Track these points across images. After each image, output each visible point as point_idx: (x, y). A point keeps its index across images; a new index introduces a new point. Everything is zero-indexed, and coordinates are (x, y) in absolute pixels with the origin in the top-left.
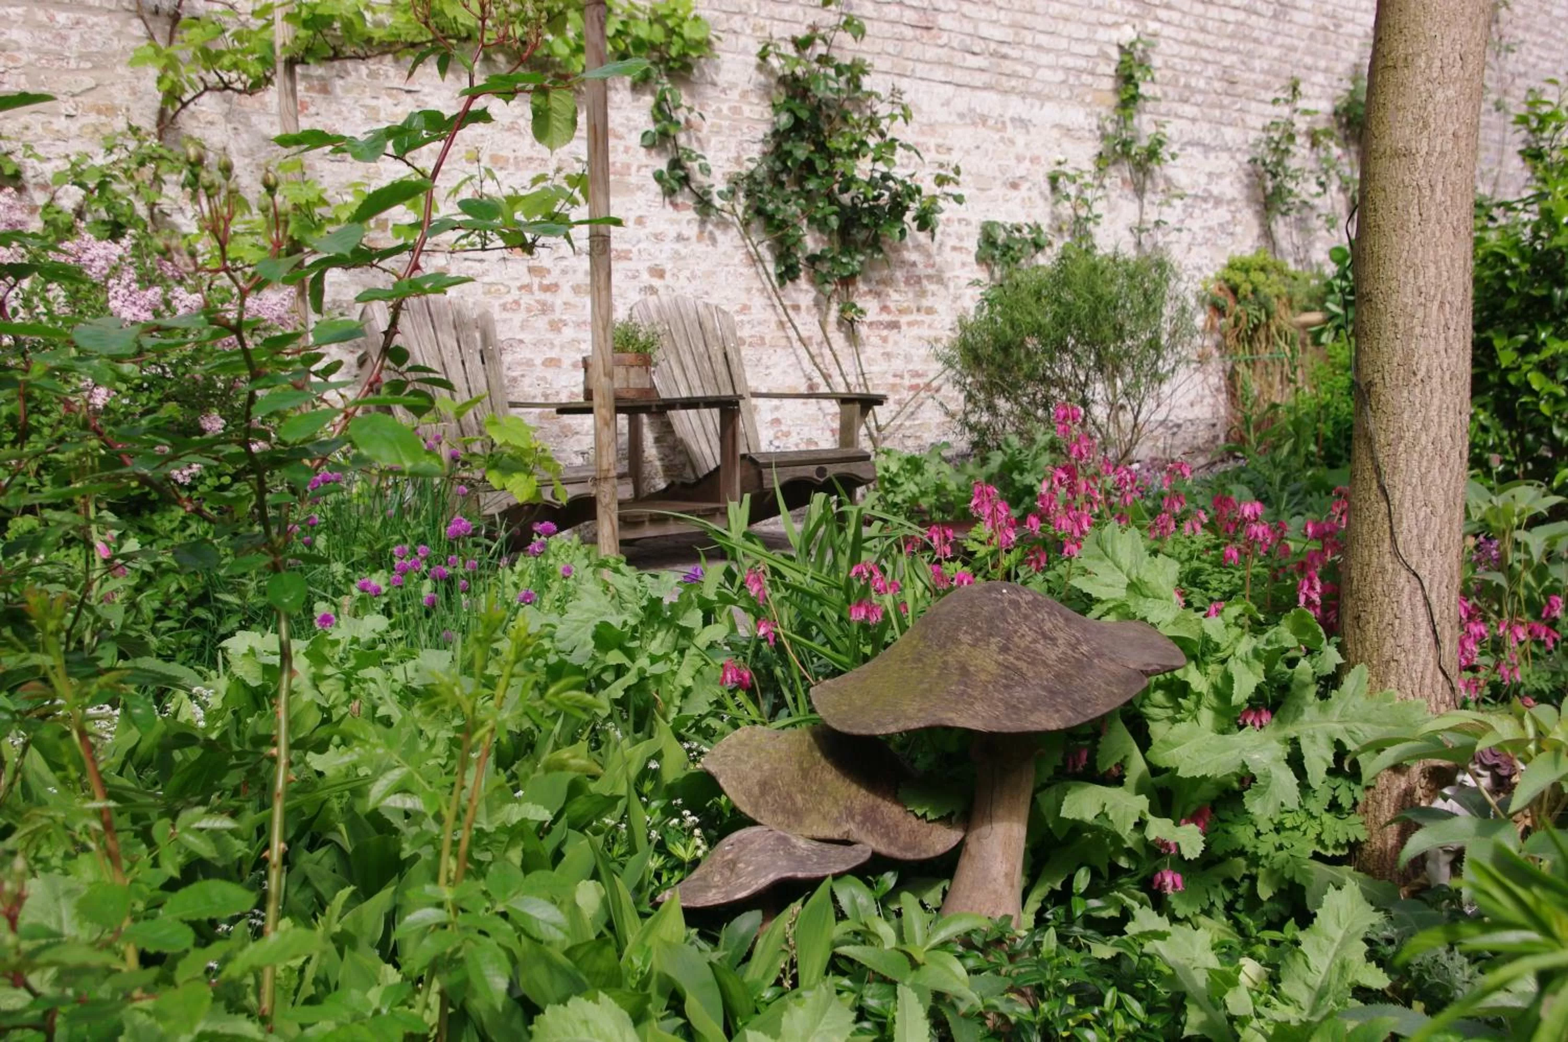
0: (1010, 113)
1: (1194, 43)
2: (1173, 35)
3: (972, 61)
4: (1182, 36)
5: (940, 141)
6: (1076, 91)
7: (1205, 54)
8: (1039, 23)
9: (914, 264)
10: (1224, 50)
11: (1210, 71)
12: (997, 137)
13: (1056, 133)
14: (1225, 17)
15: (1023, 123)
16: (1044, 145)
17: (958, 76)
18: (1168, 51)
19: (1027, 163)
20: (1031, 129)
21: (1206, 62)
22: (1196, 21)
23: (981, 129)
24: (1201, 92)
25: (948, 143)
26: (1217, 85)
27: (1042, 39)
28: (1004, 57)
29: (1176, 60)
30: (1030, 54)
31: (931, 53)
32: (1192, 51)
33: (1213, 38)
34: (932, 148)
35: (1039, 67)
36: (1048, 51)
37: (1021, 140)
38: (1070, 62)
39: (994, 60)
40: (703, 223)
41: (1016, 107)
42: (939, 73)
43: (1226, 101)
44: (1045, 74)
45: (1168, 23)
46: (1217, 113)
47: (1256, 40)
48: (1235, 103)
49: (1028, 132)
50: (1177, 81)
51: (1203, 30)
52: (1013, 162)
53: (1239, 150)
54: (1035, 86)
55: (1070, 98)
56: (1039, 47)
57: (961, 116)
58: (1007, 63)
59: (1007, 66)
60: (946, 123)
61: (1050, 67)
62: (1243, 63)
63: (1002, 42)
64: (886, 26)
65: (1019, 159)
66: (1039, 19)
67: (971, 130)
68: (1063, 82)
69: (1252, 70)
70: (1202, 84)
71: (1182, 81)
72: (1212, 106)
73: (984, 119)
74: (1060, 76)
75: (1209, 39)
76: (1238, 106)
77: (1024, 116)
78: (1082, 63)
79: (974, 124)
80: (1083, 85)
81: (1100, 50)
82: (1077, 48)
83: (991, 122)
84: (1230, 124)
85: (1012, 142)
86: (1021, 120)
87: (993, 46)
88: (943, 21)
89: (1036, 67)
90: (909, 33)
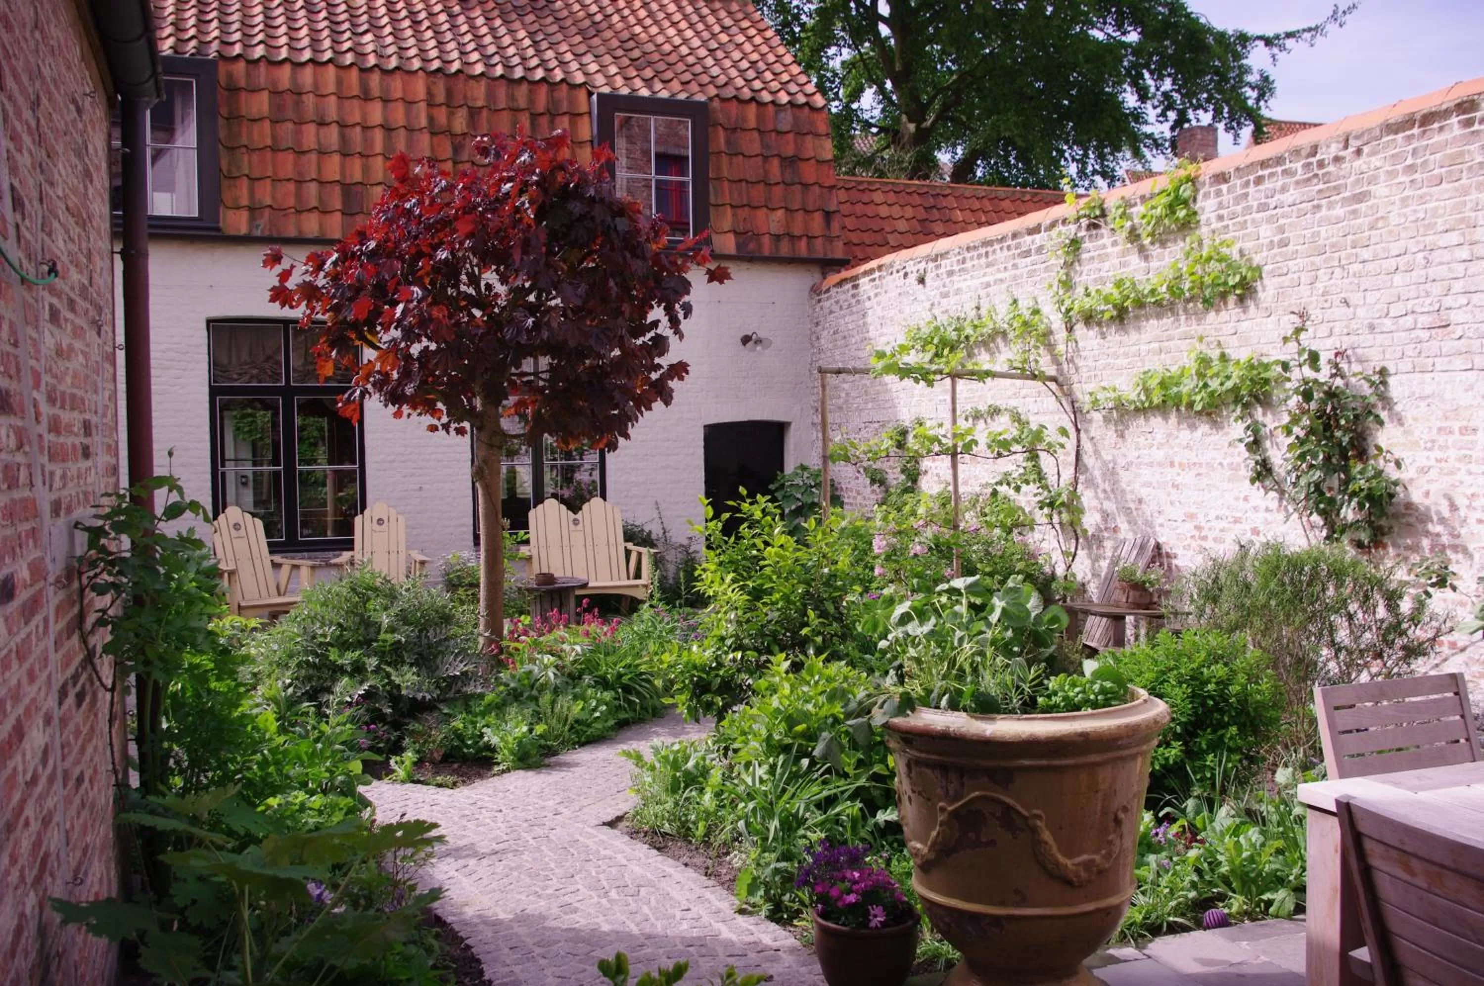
5: (1465, 423)
9: (1438, 535)
25: (1472, 424)
31: (1449, 346)
34: (1457, 430)
40: (1281, 500)
42: (1459, 363)
60: (1471, 407)
64: (1403, 334)
88: (1455, 317)
90: (1425, 335)
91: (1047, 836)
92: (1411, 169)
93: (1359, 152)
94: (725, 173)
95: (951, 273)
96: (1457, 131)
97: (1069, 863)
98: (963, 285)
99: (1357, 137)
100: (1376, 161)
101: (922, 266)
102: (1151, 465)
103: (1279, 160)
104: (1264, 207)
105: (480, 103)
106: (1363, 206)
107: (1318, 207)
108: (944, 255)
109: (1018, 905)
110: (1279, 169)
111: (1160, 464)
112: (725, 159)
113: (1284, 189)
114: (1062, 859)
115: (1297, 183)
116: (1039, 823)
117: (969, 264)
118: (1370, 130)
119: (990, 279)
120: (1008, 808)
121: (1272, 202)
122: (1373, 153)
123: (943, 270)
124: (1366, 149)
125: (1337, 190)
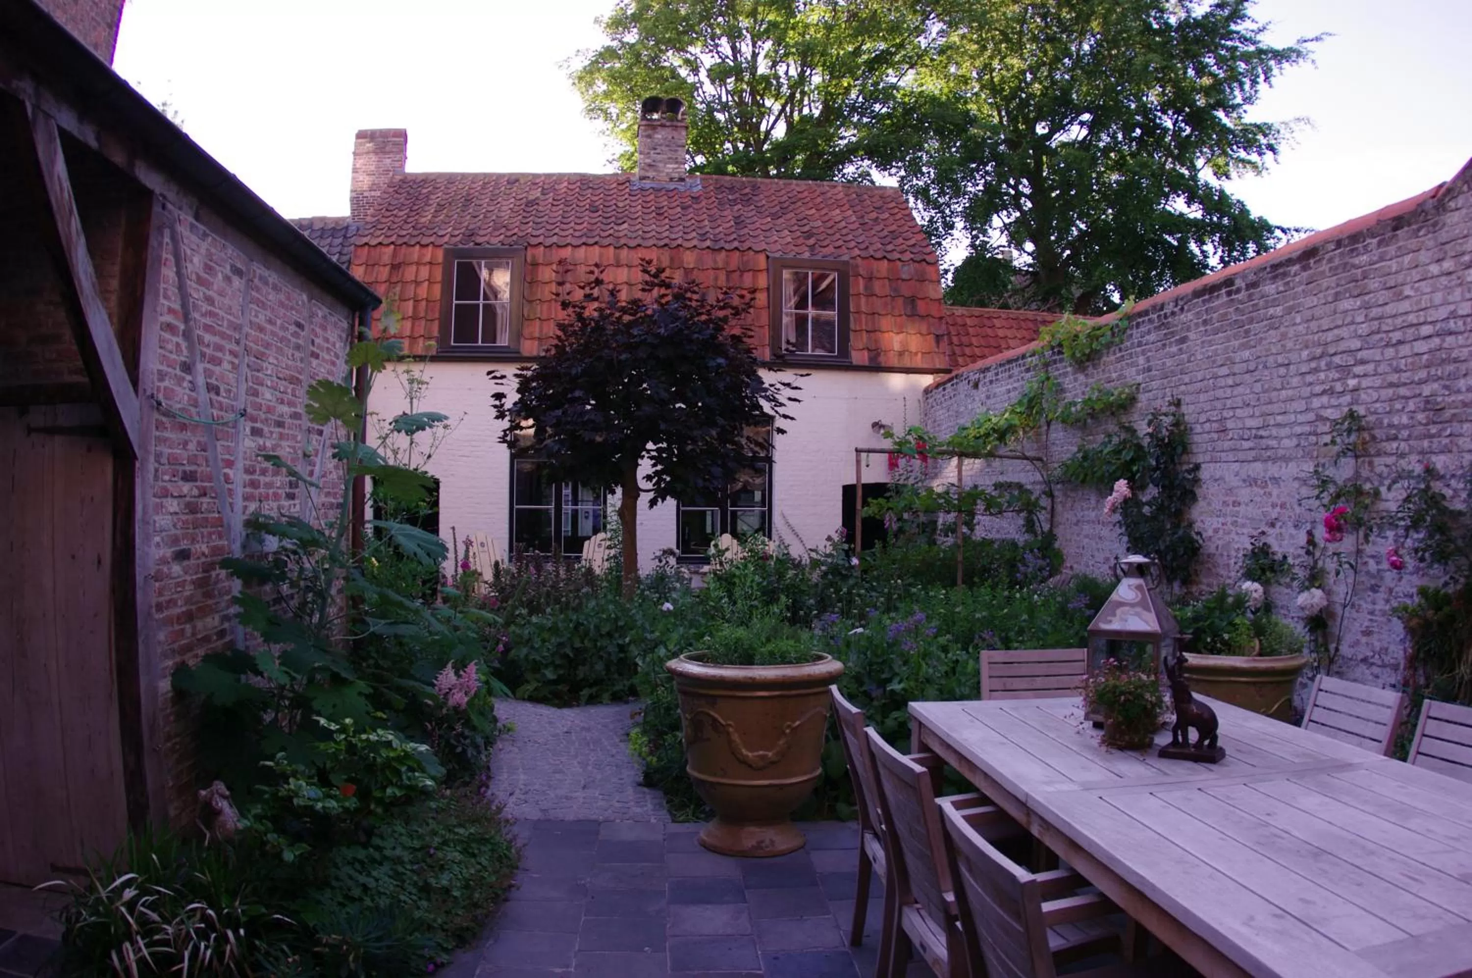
0: (1269, 474)
1: (1391, 385)
2: (1370, 385)
3: (1246, 445)
4: (1378, 382)
6: (1307, 450)
7: (1403, 391)
8: (1275, 408)
10: (1421, 382)
11: (1411, 406)
12: (1262, 492)
13: (1296, 484)
14: (1416, 350)
15: (1275, 480)
16: (1288, 494)
17: (1241, 456)
18: (1369, 400)
19: (1278, 509)
20: (1282, 483)
21: (1407, 398)
22: (1390, 365)
23: (1255, 488)
24: (1405, 427)
26: (1421, 417)
27: (1279, 418)
28: (1262, 437)
29: (1378, 405)
30: (1274, 432)
31: (1227, 445)
32: (1391, 391)
33: (1408, 374)
35: (1282, 438)
36: (1285, 425)
37: (1275, 492)
38: (1298, 430)
39: (1257, 441)
41: (1274, 470)
42: (1231, 457)
43: (1434, 430)
44: (1286, 443)
45: (1365, 375)
46: (1426, 443)
47: (1456, 361)
48: (1445, 429)
49: (1279, 487)
50: (1381, 423)
51: (1398, 371)
52: (1270, 509)
53: (1453, 476)
54: (1281, 452)
55: (1303, 457)
56: (1278, 425)
57: (1244, 481)
58: (1264, 441)
59: (1264, 442)
60: (1238, 487)
61: (1288, 437)
62: (1446, 387)
63: (1258, 428)
64: (1206, 435)
65: (1274, 506)
66: (1276, 405)
67: (1248, 490)
68: (1298, 445)
69: (1459, 391)
70: (1405, 420)
71: (1386, 421)
72: (1419, 438)
73: (1255, 480)
74: (1295, 441)
75: (1405, 377)
76: (1448, 432)
77: (1276, 476)
78: (1307, 429)
79: (1251, 485)
80: (1310, 445)
81: (1317, 415)
82: (1301, 418)
83: (1259, 482)
84: (1442, 452)
85: (1270, 494)
86: (1275, 478)
87: (1254, 431)
88: (1228, 425)
89: (1278, 439)
90: (1215, 436)
91: (736, 737)
92: (1205, 322)
93: (1182, 309)
94: (863, 309)
95: (991, 382)
96: (1225, 299)
97: (750, 754)
98: (997, 390)
99: (1182, 299)
100: (1190, 316)
101: (977, 376)
102: (1088, 522)
103: (1146, 313)
104: (1140, 344)
105: (691, 266)
106: (1184, 346)
107: (1164, 345)
108: (987, 369)
109: (723, 777)
110: (1146, 318)
111: (1093, 522)
112: (863, 300)
113: (1149, 332)
114: (744, 751)
115: (1155, 328)
116: (731, 730)
117: (1000, 377)
118: (1187, 295)
119: (1010, 387)
120: (715, 720)
121: (1144, 340)
122: (1189, 310)
123: (987, 380)
124: (1186, 307)
125: (1173, 334)
